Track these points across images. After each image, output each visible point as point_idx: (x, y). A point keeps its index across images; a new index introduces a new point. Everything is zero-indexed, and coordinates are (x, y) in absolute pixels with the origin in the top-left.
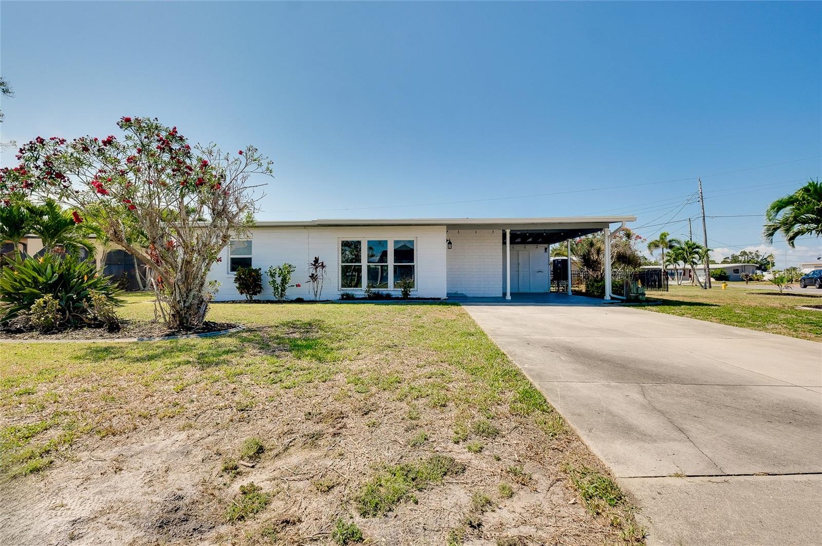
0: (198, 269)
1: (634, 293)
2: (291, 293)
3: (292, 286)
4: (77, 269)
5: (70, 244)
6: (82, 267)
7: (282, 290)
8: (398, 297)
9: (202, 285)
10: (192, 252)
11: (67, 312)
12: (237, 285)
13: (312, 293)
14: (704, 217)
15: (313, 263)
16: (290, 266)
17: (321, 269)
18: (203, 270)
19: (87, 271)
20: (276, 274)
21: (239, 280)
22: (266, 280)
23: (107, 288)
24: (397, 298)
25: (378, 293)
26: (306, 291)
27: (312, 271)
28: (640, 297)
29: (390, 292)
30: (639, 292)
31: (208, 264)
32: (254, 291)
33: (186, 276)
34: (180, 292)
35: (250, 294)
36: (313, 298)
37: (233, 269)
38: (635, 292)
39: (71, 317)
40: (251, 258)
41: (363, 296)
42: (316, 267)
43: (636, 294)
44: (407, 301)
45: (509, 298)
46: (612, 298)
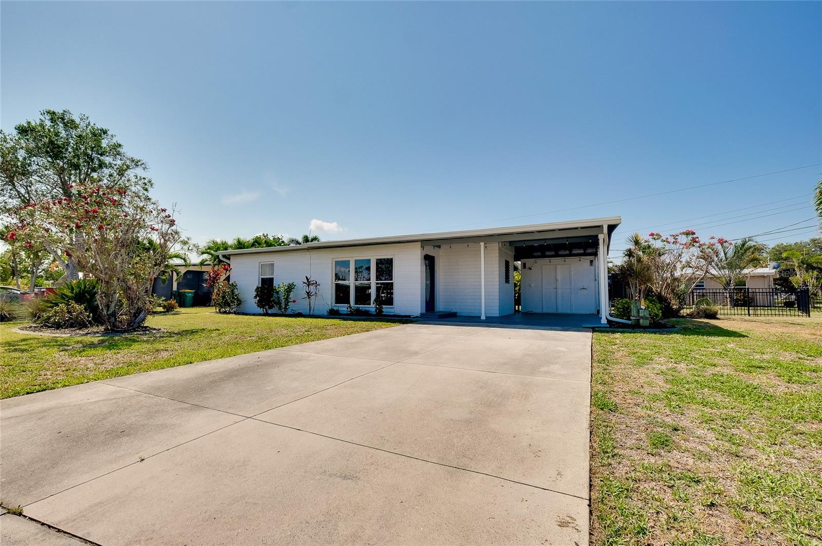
1: (633, 316)
2: (291, 308)
7: (286, 305)
12: (256, 300)
21: (257, 297)
29: (372, 309)
30: (641, 315)
32: (270, 306)
35: (266, 309)
38: (636, 314)
40: (274, 278)
41: (346, 313)
42: (308, 285)
43: (636, 317)
44: (380, 317)
45: (483, 318)
46: (609, 321)
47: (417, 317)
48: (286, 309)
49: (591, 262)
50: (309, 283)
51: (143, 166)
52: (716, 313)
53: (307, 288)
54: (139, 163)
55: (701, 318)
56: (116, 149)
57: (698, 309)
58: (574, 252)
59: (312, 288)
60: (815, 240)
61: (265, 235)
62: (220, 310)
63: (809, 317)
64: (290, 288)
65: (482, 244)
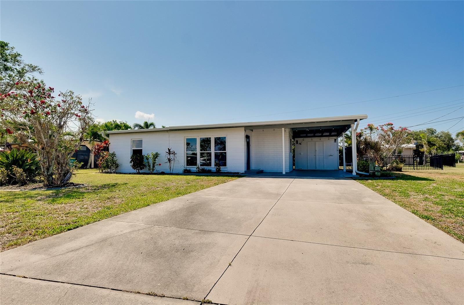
1: (372, 171)
2: (158, 169)
3: (158, 165)
7: (153, 167)
13: (168, 169)
16: (158, 153)
17: (174, 155)
20: (149, 158)
25: (206, 169)
29: (212, 169)
30: (376, 170)
32: (140, 168)
35: (138, 170)
36: (170, 172)
38: (373, 169)
40: (142, 150)
41: (195, 171)
42: (170, 154)
43: (373, 171)
44: (219, 174)
45: (284, 173)
46: (357, 174)
47: (243, 173)
48: (153, 170)
49: (335, 140)
50: (169, 152)
51: (39, 71)
52: (401, 168)
53: (169, 156)
54: (36, 69)
55: (394, 171)
56: (15, 58)
57: (392, 166)
58: (324, 134)
59: (172, 156)
60: (429, 130)
61: (115, 121)
62: (102, 171)
63: (443, 170)
64: (156, 156)
65: (283, 129)
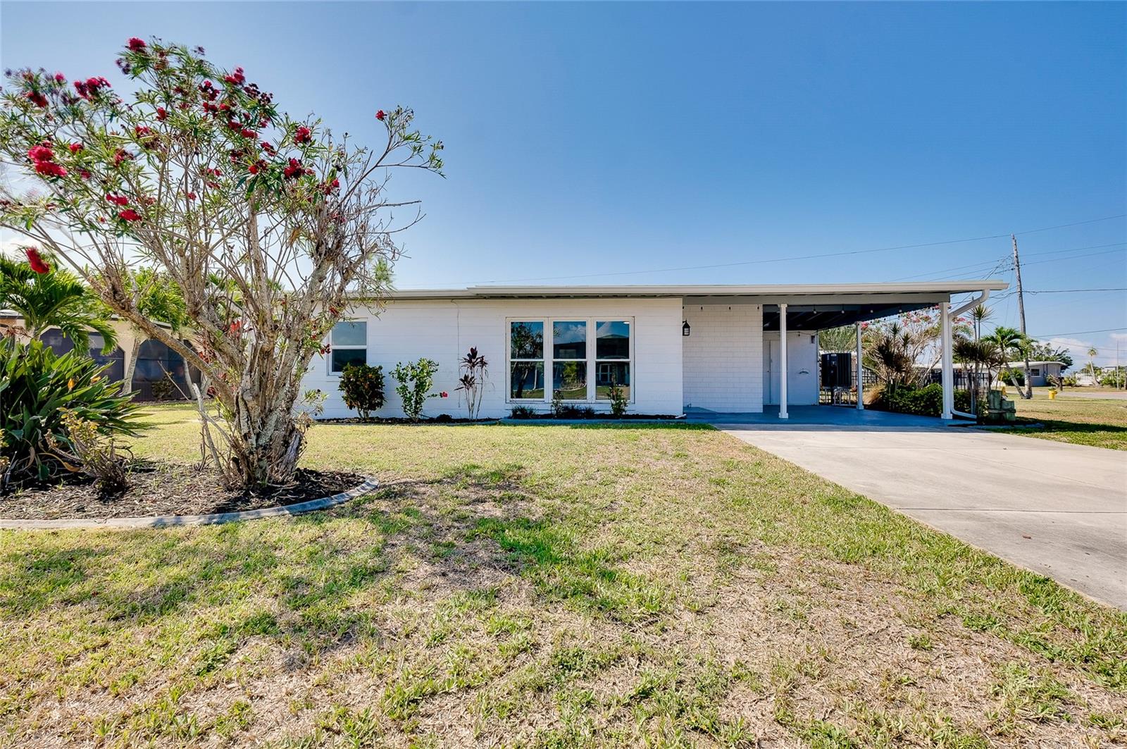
0: (286, 368)
1: (995, 409)
2: (431, 407)
3: (433, 395)
4: (55, 367)
5: (72, 326)
6: (66, 364)
7: (417, 402)
8: (603, 414)
9: (292, 399)
10: (273, 332)
11: (32, 450)
12: (344, 393)
13: (465, 407)
14: (1021, 292)
15: (468, 358)
16: (429, 362)
17: (480, 368)
18: (294, 371)
19: (75, 370)
20: (407, 375)
21: (347, 386)
22: (391, 386)
23: (112, 403)
24: (603, 416)
25: (573, 407)
26: (456, 404)
27: (466, 371)
28: (1008, 415)
29: (592, 406)
30: (1005, 407)
31: (303, 358)
32: (370, 403)
33: (261, 382)
34: (249, 417)
35: (365, 409)
36: (465, 414)
37: (336, 368)
38: (997, 406)
39: (38, 461)
40: (364, 351)
42: (473, 364)
43: (1000, 410)
44: (622, 420)
45: (784, 415)
46: (955, 416)
49: (813, 338)
50: (474, 360)
53: (469, 369)
59: (477, 370)
